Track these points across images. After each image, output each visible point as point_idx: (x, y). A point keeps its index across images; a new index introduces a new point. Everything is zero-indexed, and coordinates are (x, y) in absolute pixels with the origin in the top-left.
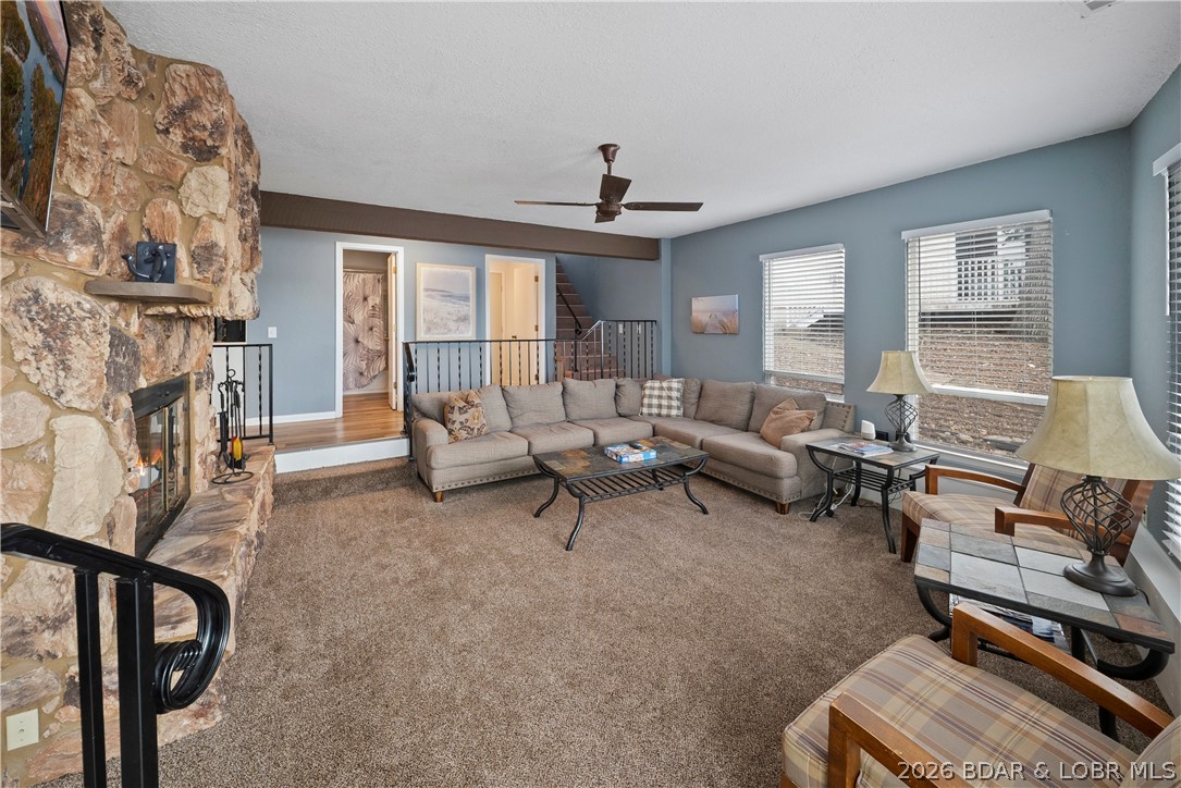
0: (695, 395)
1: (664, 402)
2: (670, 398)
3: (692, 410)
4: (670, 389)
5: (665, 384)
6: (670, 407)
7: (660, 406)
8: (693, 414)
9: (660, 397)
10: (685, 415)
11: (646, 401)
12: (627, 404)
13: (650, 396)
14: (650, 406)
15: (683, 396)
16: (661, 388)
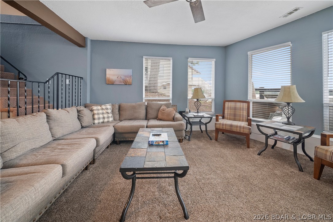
0: (117, 110)
1: (106, 116)
2: (108, 113)
3: (117, 117)
4: (107, 109)
5: (104, 107)
6: (108, 117)
7: (104, 118)
8: (118, 118)
9: (103, 113)
10: (114, 119)
11: (96, 116)
12: (87, 120)
13: (98, 114)
14: (99, 119)
15: (112, 111)
16: (103, 109)
